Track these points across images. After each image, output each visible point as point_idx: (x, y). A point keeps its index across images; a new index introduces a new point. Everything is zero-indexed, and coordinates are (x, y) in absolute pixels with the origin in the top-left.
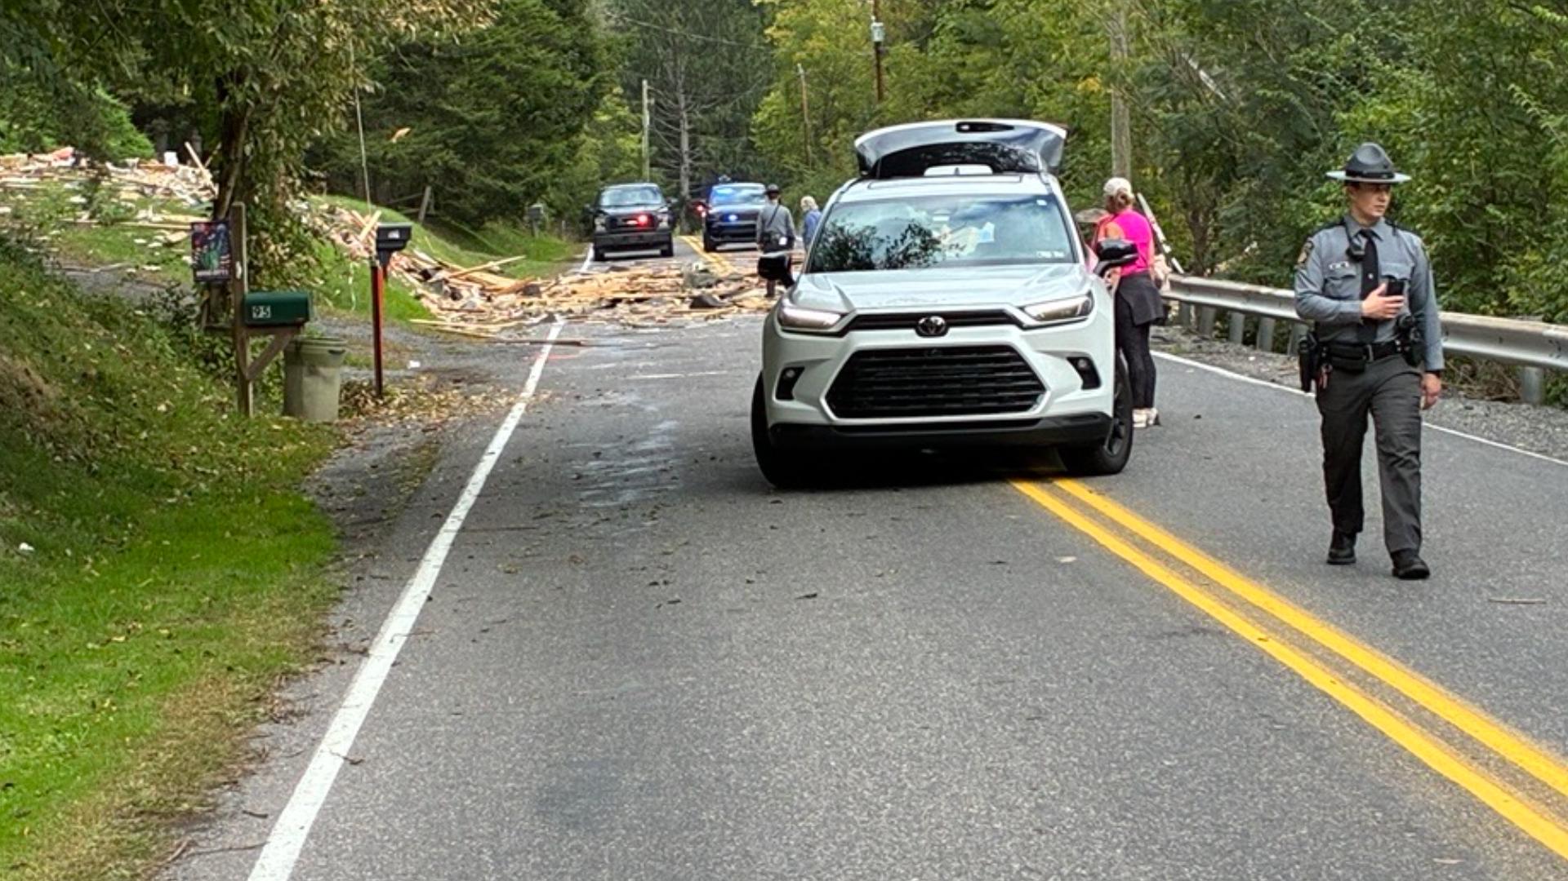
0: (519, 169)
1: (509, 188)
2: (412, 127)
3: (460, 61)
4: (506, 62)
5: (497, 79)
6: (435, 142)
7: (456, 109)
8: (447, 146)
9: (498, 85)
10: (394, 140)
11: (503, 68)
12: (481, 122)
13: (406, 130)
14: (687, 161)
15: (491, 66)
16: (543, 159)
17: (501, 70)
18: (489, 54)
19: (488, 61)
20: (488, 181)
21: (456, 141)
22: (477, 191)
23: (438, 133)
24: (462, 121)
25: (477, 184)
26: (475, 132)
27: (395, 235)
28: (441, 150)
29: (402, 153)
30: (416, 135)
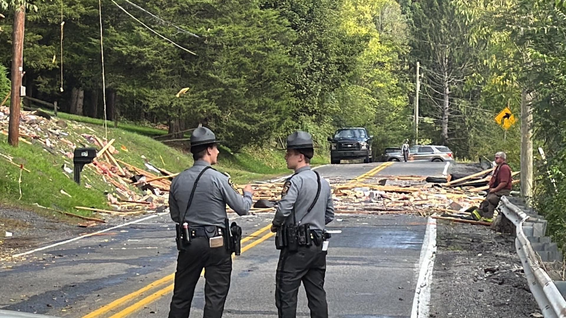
0: (256, 116)
1: (249, 127)
2: (190, 87)
3: (221, 47)
4: (251, 49)
5: (246, 60)
6: (203, 97)
7: (217, 76)
8: (211, 100)
9: (245, 64)
10: (178, 96)
11: (249, 53)
12: (234, 86)
13: (187, 89)
14: (447, 114)
15: (241, 52)
16: (273, 111)
17: (248, 54)
18: (240, 44)
19: (240, 48)
20: (237, 123)
21: (217, 97)
22: (229, 129)
23: (205, 92)
24: (221, 85)
25: (230, 125)
26: (229, 92)
27: (86, 154)
28: (207, 102)
29: (181, 103)
30: (192, 93)
